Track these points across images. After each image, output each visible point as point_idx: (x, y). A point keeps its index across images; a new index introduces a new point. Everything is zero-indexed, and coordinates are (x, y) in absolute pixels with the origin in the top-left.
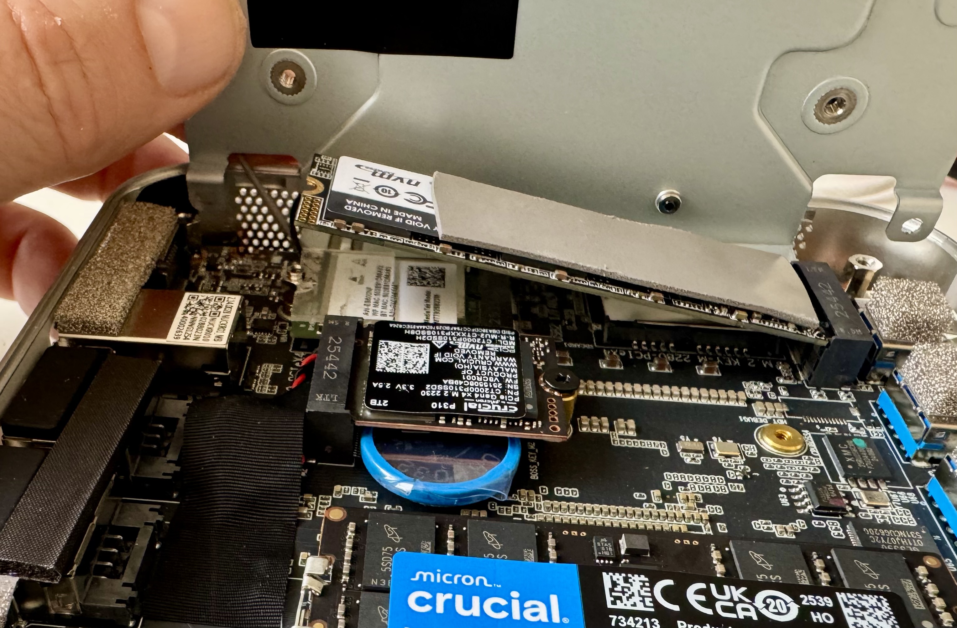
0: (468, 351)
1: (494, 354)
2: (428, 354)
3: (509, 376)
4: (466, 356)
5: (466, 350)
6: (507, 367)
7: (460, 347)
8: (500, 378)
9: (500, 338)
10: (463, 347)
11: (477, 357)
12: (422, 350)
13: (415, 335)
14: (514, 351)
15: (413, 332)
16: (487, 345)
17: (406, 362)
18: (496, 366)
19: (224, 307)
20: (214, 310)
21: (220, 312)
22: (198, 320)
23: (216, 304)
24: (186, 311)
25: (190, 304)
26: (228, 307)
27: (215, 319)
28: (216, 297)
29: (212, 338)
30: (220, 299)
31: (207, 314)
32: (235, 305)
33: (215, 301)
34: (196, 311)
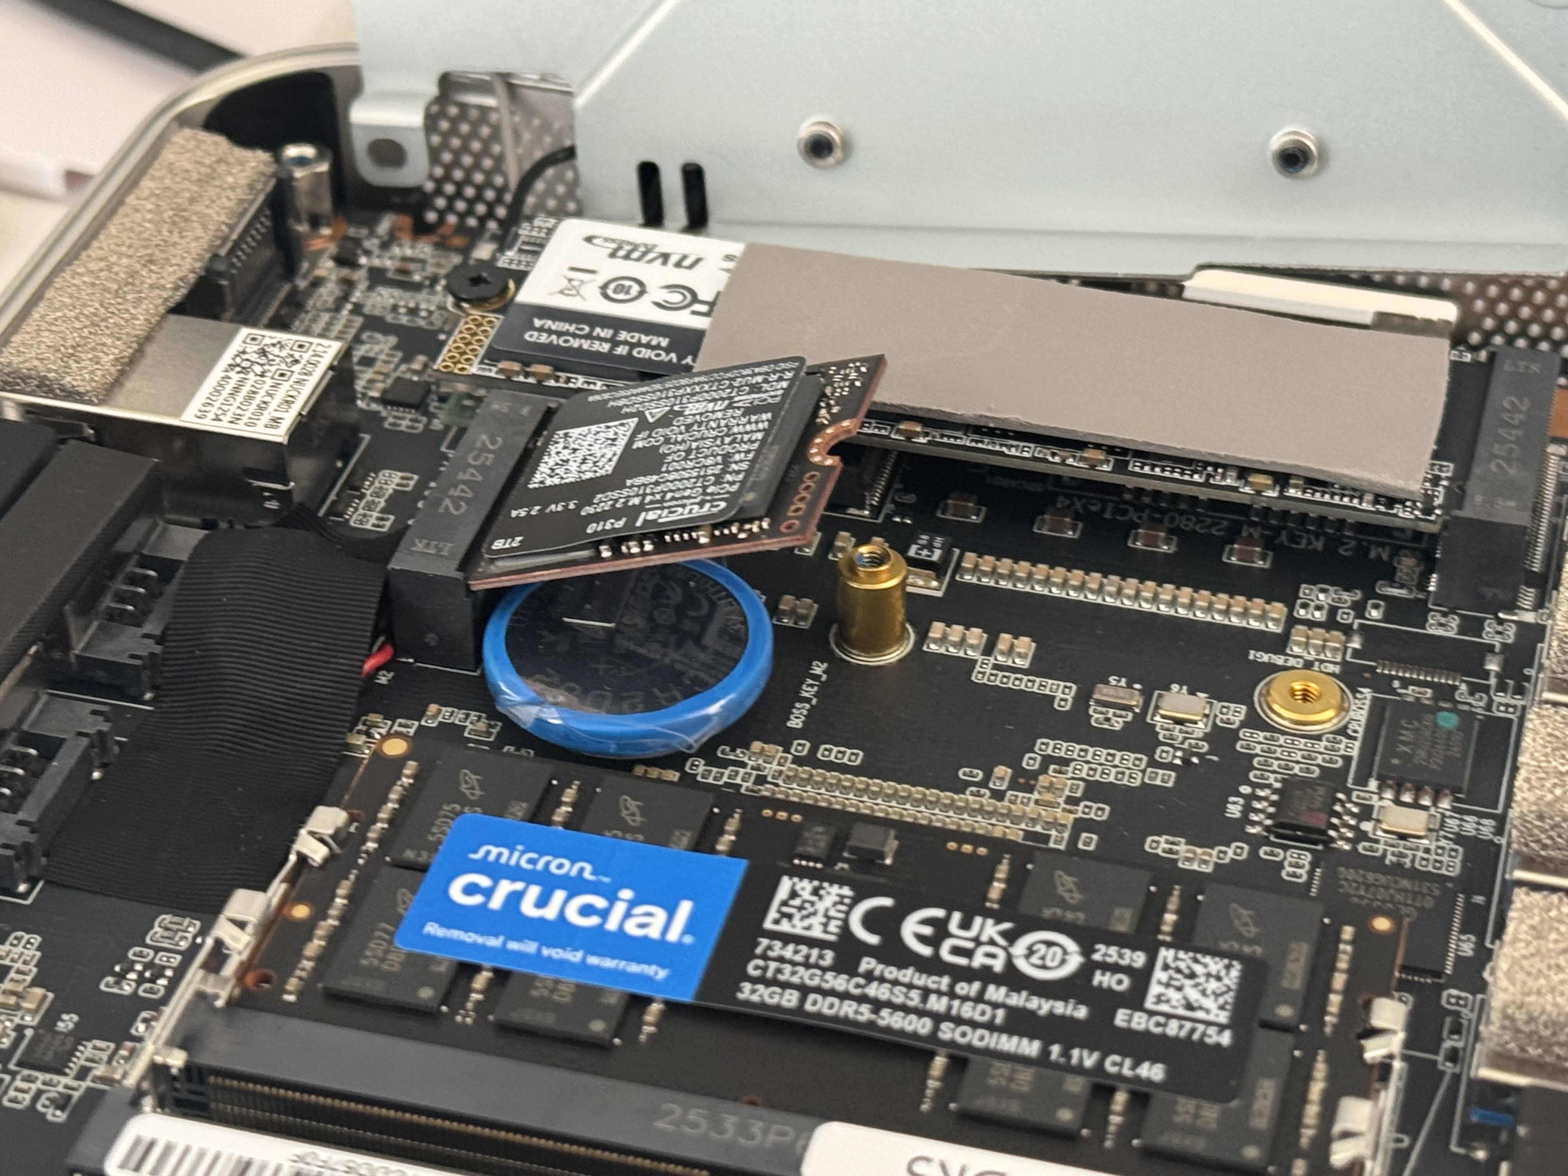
2: (627, 437)
19: (303, 362)
20: (283, 367)
21: (293, 372)
22: (248, 385)
23: (292, 355)
24: (233, 366)
25: (244, 353)
26: (311, 364)
27: (280, 384)
28: (297, 341)
29: (264, 421)
30: (301, 347)
31: (269, 374)
32: (325, 361)
33: (291, 349)
34: (250, 368)
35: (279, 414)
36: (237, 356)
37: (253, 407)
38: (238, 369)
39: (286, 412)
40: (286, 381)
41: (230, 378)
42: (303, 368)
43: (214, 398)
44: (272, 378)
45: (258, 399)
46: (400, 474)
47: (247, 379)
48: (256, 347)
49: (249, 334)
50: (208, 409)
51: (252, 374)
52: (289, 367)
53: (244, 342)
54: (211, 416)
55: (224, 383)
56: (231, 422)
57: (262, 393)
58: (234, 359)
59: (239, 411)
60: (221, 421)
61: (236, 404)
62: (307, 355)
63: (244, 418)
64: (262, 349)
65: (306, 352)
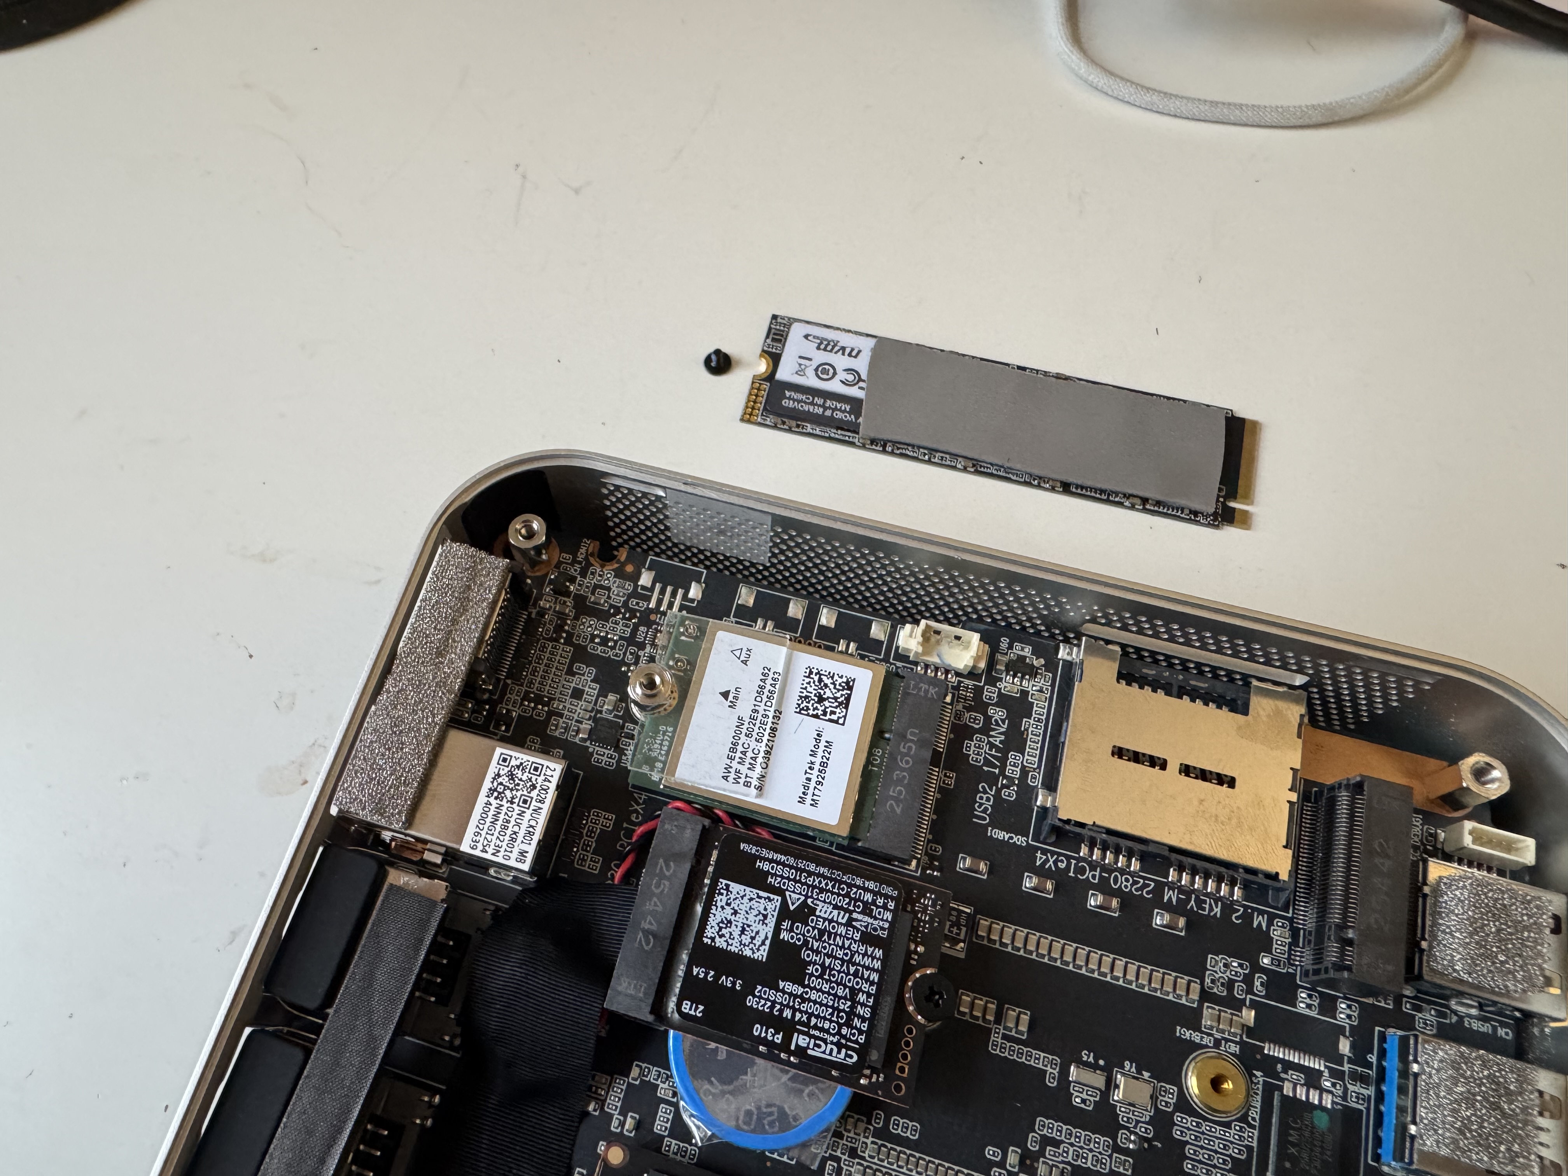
0: (827, 923)
1: (857, 936)
2: (774, 920)
3: (866, 987)
4: (822, 932)
5: (825, 919)
6: (868, 968)
7: (818, 913)
8: (852, 989)
9: (874, 903)
10: (822, 914)
11: (834, 940)
12: (770, 906)
13: (768, 872)
14: (884, 934)
15: (766, 867)
16: (855, 915)
17: (743, 931)
18: (854, 964)
19: (539, 788)
20: (525, 793)
21: (532, 798)
22: (503, 813)
23: (530, 779)
24: (492, 790)
25: (499, 775)
26: (543, 789)
27: (524, 812)
28: (533, 763)
29: (515, 854)
30: (536, 769)
31: (516, 800)
32: (553, 786)
33: (529, 772)
34: (503, 793)
35: (524, 847)
36: (494, 779)
37: (507, 838)
38: (496, 794)
39: (530, 844)
40: (528, 809)
41: (491, 804)
42: (538, 795)
43: (481, 827)
44: (518, 805)
45: (510, 829)
46: (604, 813)
47: (502, 806)
48: (507, 769)
49: (502, 754)
50: (478, 838)
51: (505, 800)
52: (529, 793)
53: (498, 764)
54: (480, 847)
55: (486, 809)
56: (493, 854)
57: (513, 823)
58: (492, 783)
59: (498, 842)
60: (486, 852)
61: (496, 834)
62: (540, 779)
63: (502, 850)
64: (510, 771)
65: (539, 776)
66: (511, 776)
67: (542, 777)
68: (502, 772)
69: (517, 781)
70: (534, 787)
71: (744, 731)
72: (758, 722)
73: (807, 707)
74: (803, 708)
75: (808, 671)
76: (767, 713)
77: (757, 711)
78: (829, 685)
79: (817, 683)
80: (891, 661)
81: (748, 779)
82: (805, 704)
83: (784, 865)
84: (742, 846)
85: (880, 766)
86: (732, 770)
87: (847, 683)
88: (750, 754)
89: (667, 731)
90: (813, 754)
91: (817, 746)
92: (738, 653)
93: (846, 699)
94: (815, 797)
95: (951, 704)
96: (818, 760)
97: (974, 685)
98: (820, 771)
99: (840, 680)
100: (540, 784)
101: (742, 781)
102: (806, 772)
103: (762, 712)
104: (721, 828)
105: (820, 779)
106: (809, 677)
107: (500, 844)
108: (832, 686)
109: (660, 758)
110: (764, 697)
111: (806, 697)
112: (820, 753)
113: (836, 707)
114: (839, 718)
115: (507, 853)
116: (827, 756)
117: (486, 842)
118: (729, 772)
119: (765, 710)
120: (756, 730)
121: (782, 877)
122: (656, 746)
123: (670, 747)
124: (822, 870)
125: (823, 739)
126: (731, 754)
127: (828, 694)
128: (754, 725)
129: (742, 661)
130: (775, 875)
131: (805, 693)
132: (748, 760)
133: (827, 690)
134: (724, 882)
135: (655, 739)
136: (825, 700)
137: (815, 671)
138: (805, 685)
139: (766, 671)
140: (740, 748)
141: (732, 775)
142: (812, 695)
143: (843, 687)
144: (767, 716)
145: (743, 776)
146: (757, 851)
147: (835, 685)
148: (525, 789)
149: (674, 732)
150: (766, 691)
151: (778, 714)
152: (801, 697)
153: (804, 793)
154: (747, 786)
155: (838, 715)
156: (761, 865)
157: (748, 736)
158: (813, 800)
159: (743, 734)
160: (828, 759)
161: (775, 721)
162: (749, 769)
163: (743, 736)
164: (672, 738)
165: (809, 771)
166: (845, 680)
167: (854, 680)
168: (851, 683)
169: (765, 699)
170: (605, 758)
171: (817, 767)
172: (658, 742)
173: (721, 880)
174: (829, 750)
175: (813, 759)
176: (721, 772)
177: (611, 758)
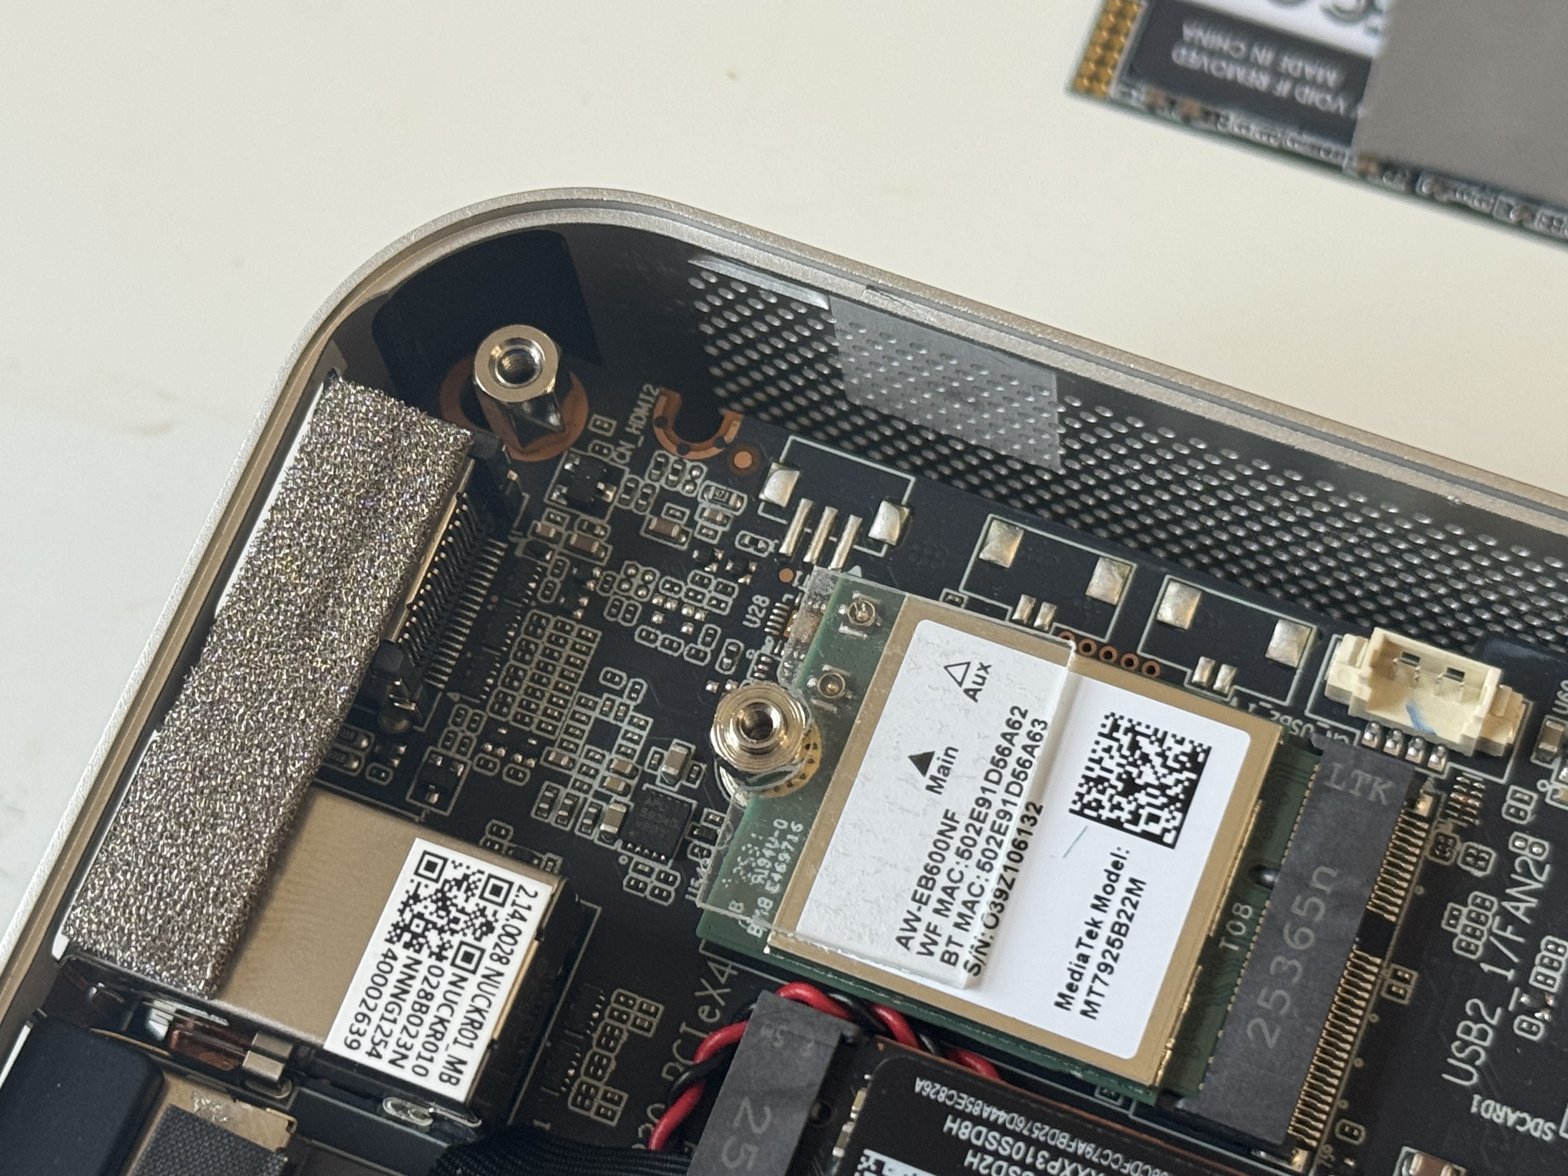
13: (968, 1144)
15: (965, 1131)
19: (498, 929)
20: (470, 939)
21: (483, 951)
22: (420, 977)
23: (483, 911)
24: (401, 928)
25: (416, 898)
26: (508, 934)
27: (464, 979)
28: (490, 876)
29: (438, 1066)
30: (496, 890)
31: (450, 954)
32: (529, 929)
33: (482, 897)
34: (423, 935)
35: (460, 1052)
36: (406, 904)
37: (425, 1030)
38: (407, 937)
39: (471, 1046)
40: (474, 972)
41: (395, 958)
42: (497, 945)
43: (371, 1003)
44: (453, 964)
45: (433, 1011)
46: (639, 1000)
47: (418, 962)
48: (434, 887)
49: (425, 853)
50: (362, 1027)
51: (425, 951)
52: (479, 939)
53: (416, 873)
54: (366, 1045)
55: (386, 968)
56: (393, 1062)
57: (439, 999)
58: (402, 912)
59: (405, 1038)
60: (379, 1056)
61: (402, 1021)
62: (504, 913)
63: (412, 1054)
64: (441, 890)
65: (502, 905)
66: (443, 901)
67: (508, 909)
68: (423, 892)
69: (454, 913)
70: (489, 928)
71: (955, 843)
72: (987, 826)
73: (1099, 802)
74: (1090, 803)
75: (1109, 723)
76: (1009, 808)
77: (987, 803)
78: (1152, 757)
79: (1125, 752)
80: (1307, 713)
81: (953, 948)
82: (1094, 794)
83: (1003, 1130)
84: (919, 1084)
85: (1244, 943)
86: (921, 927)
87: (1193, 756)
88: (962, 895)
89: (789, 831)
90: (1100, 904)
91: (1109, 889)
92: (958, 672)
93: (1185, 790)
94: (1093, 998)
95: (1429, 820)
96: (1108, 918)
97: (1486, 782)
98: (1111, 943)
99: (1177, 749)
100: (502, 922)
101: (938, 950)
102: (1080, 943)
103: (997, 805)
104: (881, 1046)
105: (1109, 960)
106: (1109, 736)
107: (409, 1042)
108: (1157, 761)
109: (768, 887)
110: (1007, 773)
111: (1100, 780)
112: (1115, 903)
113: (1161, 808)
114: (1166, 830)
115: (421, 1062)
116: (1129, 909)
117: (379, 1037)
118: (914, 930)
119: (1005, 802)
120: (982, 844)
121: (996, 1155)
122: (761, 862)
123: (791, 866)
124: (1082, 1148)
125: (1125, 875)
126: (921, 890)
127: (1148, 776)
128: (978, 832)
129: (967, 691)
130: (983, 1150)
131: (1097, 772)
132: (957, 907)
133: (1146, 769)
134: (874, 1156)
135: (761, 845)
136: (1139, 788)
137: (1124, 724)
138: (1100, 754)
139: (1017, 717)
140: (942, 880)
141: (920, 937)
142: (1112, 778)
143: (1182, 763)
144: (1008, 815)
145: (942, 941)
146: (950, 1098)
147: (1165, 758)
148: (469, 932)
149: (805, 833)
150: (1012, 761)
151: (1032, 813)
152: (1088, 779)
153: (1070, 987)
154: (948, 962)
155: (1163, 824)
156: (955, 1127)
157: (961, 856)
158: (1088, 1003)
159: (953, 849)
160: (1130, 918)
161: (1026, 826)
162: (957, 925)
163: (950, 855)
164: (799, 846)
165: (1086, 940)
166: (1187, 748)
167: (1207, 752)
168: (1201, 758)
169: (1007, 777)
170: (652, 882)
171: (1104, 932)
172: (768, 853)
173: (867, 1152)
174: (1134, 899)
175: (1098, 916)
176: (897, 927)
177: (665, 881)
